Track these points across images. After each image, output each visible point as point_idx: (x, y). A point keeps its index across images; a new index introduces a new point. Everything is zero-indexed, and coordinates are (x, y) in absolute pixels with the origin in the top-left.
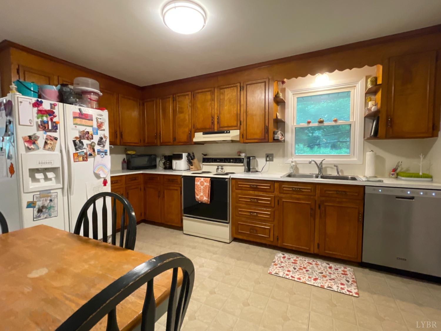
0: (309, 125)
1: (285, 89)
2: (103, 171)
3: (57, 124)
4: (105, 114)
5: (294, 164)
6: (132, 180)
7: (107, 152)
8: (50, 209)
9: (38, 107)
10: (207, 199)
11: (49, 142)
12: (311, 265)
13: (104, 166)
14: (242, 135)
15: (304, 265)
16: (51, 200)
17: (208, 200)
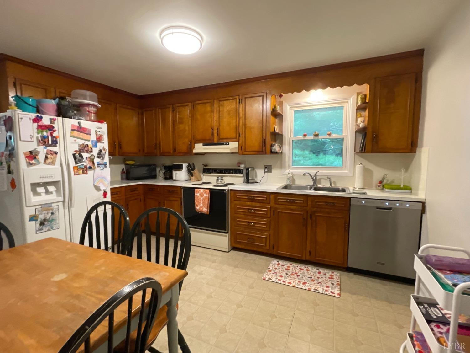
0: (304, 138)
1: (282, 102)
2: (103, 184)
3: (57, 139)
4: (104, 127)
5: (290, 175)
6: (132, 191)
7: (106, 165)
8: (51, 222)
9: (38, 123)
10: (206, 210)
11: (49, 156)
12: (302, 271)
13: (104, 178)
14: (241, 147)
15: (296, 271)
16: (52, 213)
17: (208, 211)
